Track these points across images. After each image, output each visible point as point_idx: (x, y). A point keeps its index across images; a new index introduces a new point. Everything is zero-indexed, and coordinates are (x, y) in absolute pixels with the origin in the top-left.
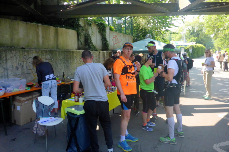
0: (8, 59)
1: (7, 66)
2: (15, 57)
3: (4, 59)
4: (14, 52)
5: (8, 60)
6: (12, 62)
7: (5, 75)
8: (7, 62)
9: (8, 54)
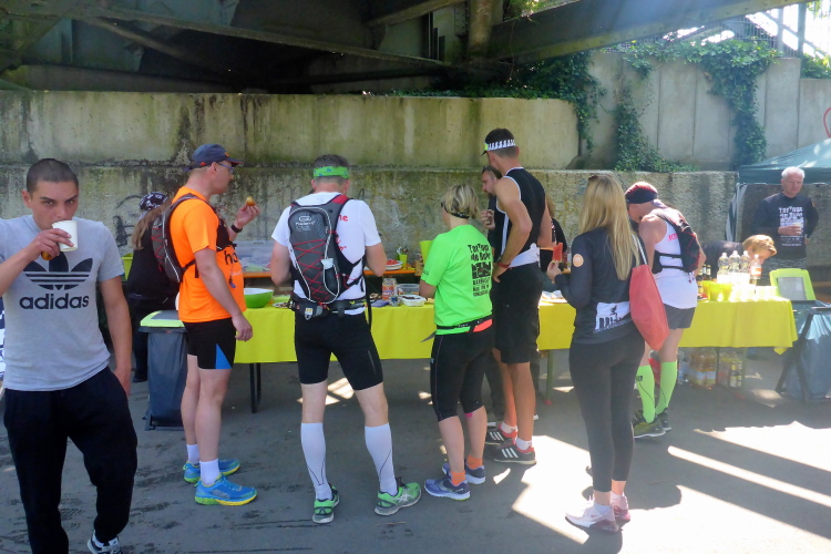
0: (269, 193)
1: (265, 210)
2: (288, 191)
3: (260, 193)
4: (288, 177)
5: (271, 196)
6: (280, 201)
7: (259, 232)
8: (266, 201)
9: (270, 182)
